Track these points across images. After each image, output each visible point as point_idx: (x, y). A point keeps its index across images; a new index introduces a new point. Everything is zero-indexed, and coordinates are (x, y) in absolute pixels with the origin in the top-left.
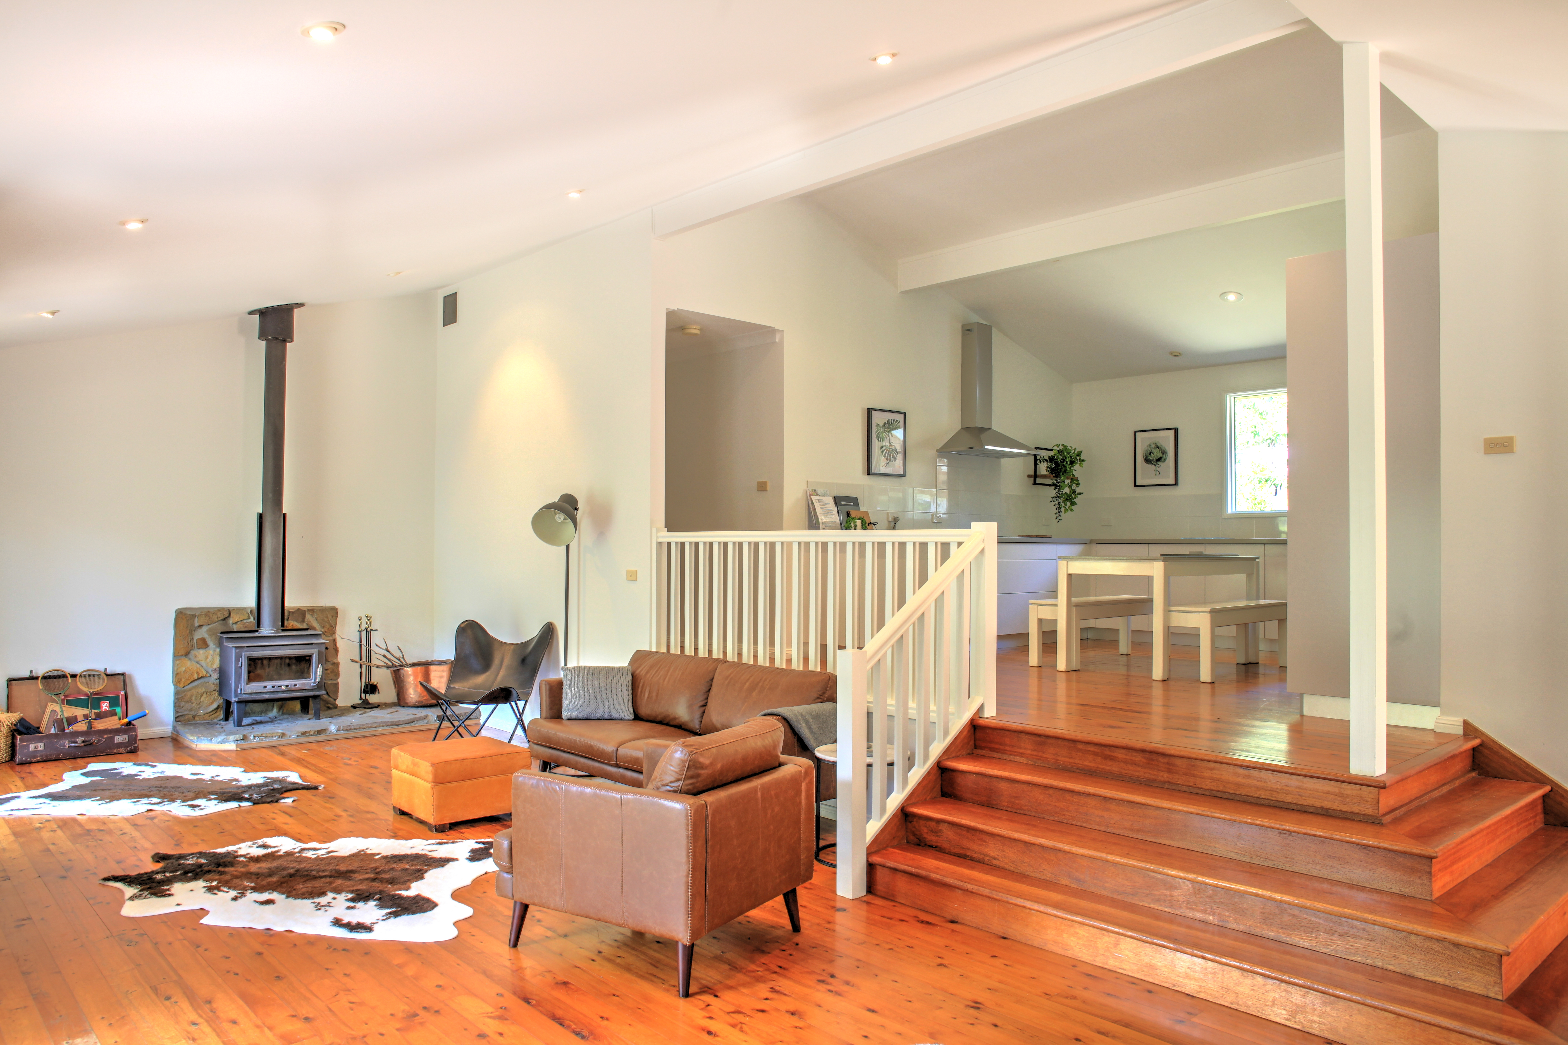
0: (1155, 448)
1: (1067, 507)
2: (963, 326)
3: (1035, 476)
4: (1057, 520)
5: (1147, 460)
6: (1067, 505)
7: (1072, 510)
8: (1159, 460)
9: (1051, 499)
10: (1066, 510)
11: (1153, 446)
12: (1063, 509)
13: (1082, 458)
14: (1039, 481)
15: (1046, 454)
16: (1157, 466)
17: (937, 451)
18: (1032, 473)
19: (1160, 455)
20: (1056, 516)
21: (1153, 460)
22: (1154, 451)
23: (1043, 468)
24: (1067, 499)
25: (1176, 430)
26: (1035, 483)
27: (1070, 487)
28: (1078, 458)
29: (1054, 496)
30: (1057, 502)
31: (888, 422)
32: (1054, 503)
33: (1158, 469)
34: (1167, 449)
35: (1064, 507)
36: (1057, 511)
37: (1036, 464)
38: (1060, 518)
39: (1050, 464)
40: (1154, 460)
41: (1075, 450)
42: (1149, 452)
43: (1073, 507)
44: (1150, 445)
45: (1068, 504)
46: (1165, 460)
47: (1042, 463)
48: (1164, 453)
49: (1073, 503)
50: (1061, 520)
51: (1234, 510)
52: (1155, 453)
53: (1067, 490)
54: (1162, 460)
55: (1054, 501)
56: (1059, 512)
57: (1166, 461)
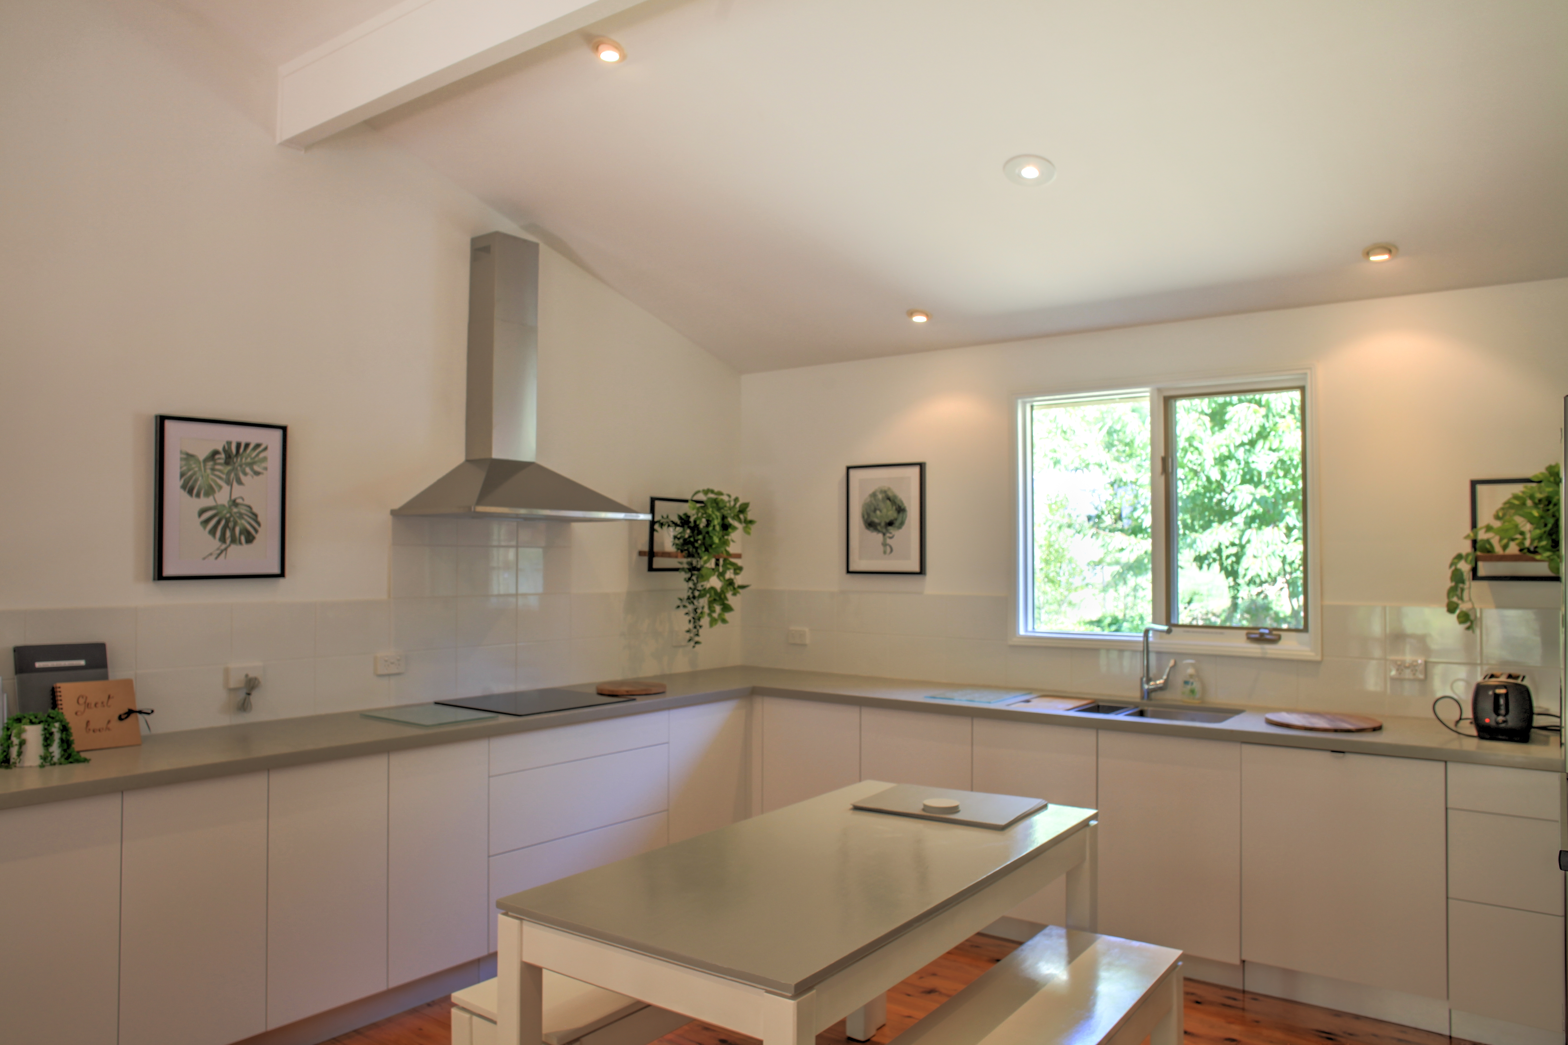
0: (883, 500)
1: (715, 615)
2: (474, 241)
3: (651, 554)
4: (692, 643)
5: (871, 525)
6: (714, 611)
7: (724, 621)
8: (890, 524)
9: (678, 603)
10: (713, 622)
11: (880, 496)
12: (705, 621)
13: (749, 517)
14: (658, 562)
15: (673, 511)
16: (888, 535)
17: (394, 513)
18: (646, 548)
19: (892, 514)
20: (688, 636)
21: (879, 524)
22: (882, 505)
23: (667, 539)
24: (715, 600)
25: (922, 466)
26: (651, 568)
27: (721, 575)
28: (742, 516)
29: (685, 594)
30: (690, 608)
31: (227, 451)
32: (686, 610)
33: (889, 541)
34: (906, 504)
35: (710, 615)
36: (691, 626)
37: (652, 530)
38: (697, 639)
39: (679, 529)
40: (883, 524)
41: (736, 500)
42: (873, 508)
43: (727, 616)
44: (874, 495)
45: (718, 608)
46: (902, 524)
47: (665, 528)
48: (901, 510)
49: (727, 608)
50: (697, 643)
51: (1030, 628)
52: (884, 511)
53: (715, 582)
54: (897, 523)
55: (685, 606)
56: (695, 627)
57: (904, 528)
